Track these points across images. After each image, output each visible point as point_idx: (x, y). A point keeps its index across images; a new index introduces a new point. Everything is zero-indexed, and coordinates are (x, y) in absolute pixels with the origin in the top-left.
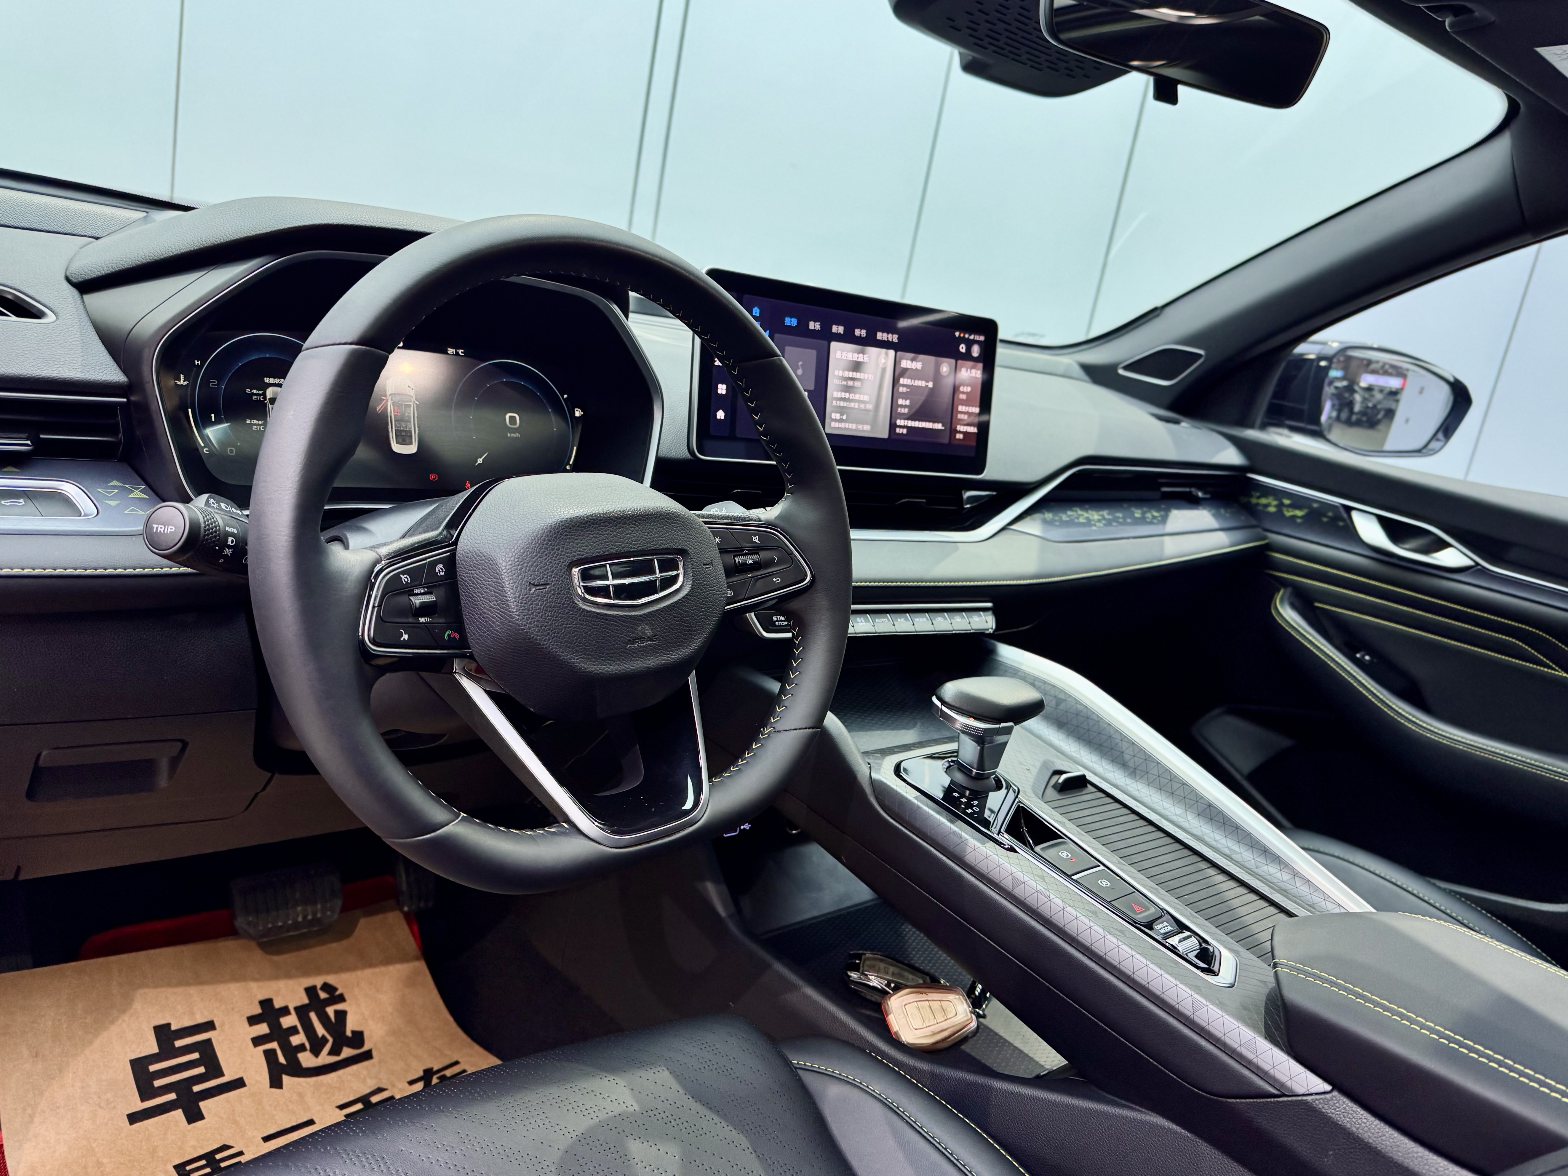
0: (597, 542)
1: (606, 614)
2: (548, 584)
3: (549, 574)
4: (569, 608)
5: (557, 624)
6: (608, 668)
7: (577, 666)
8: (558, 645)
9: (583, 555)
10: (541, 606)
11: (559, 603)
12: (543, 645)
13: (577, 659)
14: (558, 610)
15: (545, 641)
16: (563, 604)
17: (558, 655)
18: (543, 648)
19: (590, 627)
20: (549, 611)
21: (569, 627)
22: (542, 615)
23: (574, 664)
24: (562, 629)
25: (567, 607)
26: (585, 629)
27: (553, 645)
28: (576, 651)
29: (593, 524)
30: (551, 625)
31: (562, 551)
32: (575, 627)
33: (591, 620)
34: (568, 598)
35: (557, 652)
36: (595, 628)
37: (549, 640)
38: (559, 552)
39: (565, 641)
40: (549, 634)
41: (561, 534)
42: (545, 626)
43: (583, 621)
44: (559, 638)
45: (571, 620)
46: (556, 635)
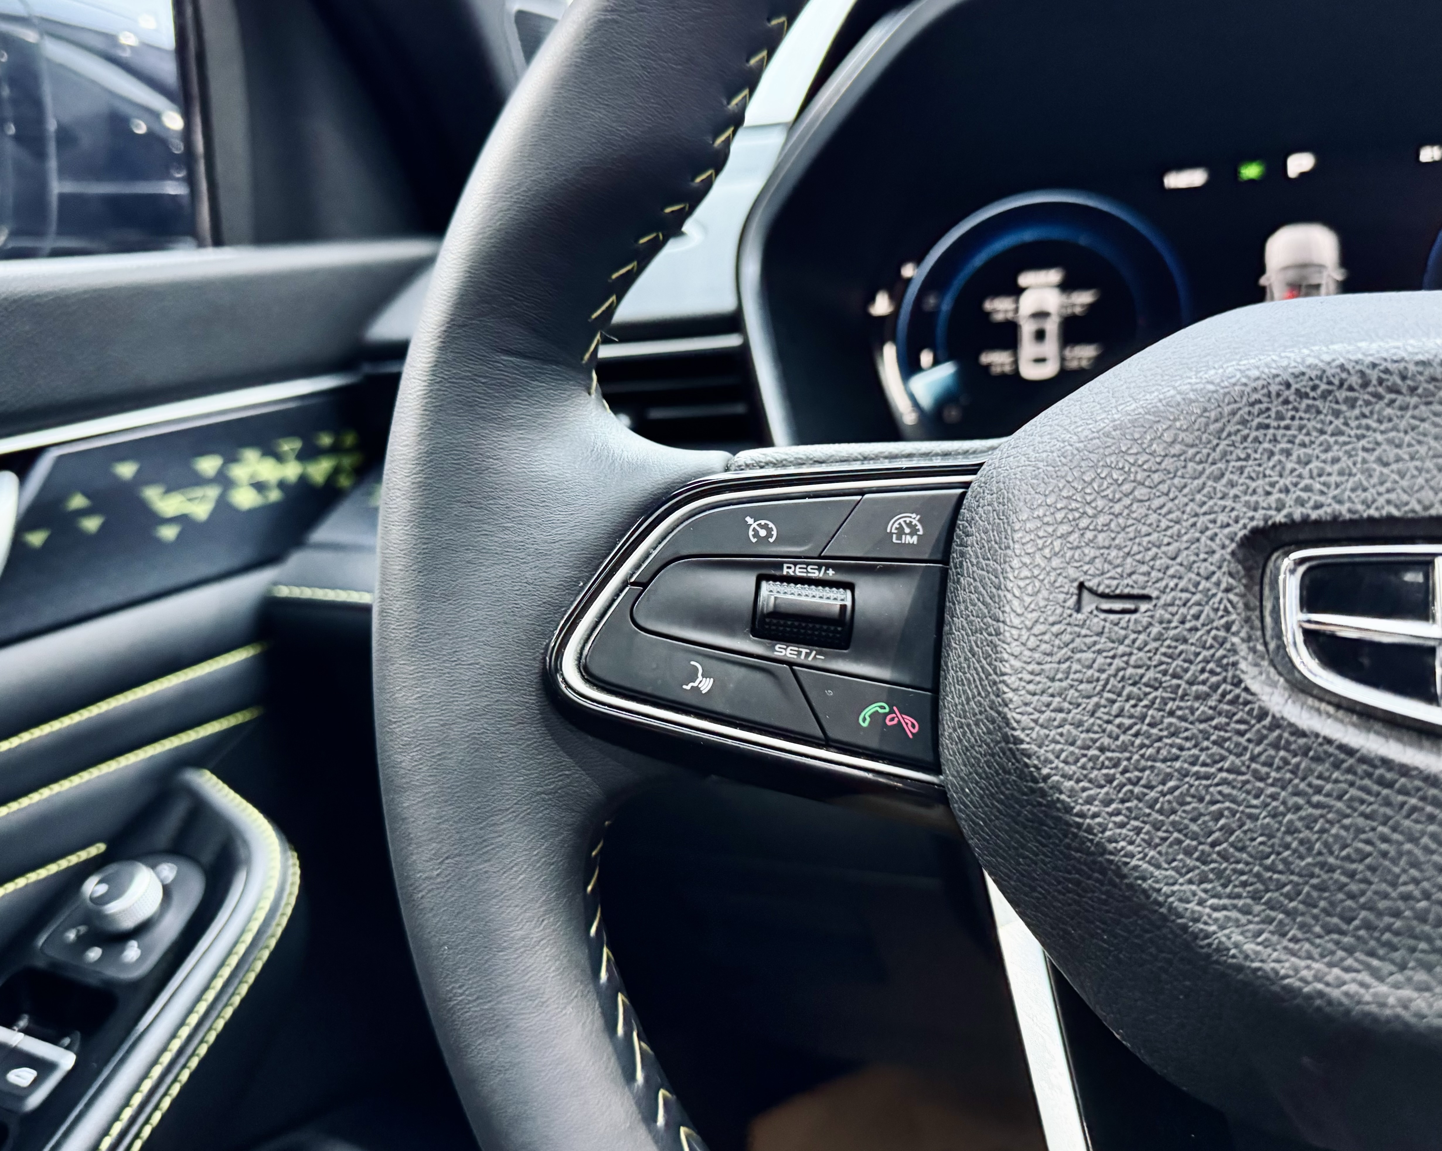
0: (1398, 460)
1: (1386, 763)
2: (1147, 598)
3: (1158, 563)
4: (1212, 703)
5: (1150, 751)
6: (1363, 984)
7: (1207, 936)
8: (1138, 831)
9: (1317, 506)
10: (1101, 671)
11: (1175, 676)
12: (1082, 815)
13: (1215, 908)
14: (1165, 701)
15: (1089, 801)
16: (1191, 683)
17: (1136, 868)
18: (1079, 826)
19: (1297, 793)
20: (1128, 698)
21: (1198, 776)
22: (1098, 706)
23: (1196, 920)
24: (1169, 777)
25: (1207, 696)
26: (1274, 797)
27: (1122, 825)
28: (1219, 874)
29: (1394, 390)
30: (1123, 748)
31: (1232, 484)
32: (1224, 782)
33: (1310, 771)
34: (1219, 663)
35: (1132, 856)
36: (1318, 806)
37: (1107, 803)
38: (1220, 486)
39: (1173, 824)
40: (1110, 780)
41: (1244, 422)
42: (1102, 749)
43: (1270, 765)
44: (1151, 807)
45: (1215, 749)
46: (1137, 790)
